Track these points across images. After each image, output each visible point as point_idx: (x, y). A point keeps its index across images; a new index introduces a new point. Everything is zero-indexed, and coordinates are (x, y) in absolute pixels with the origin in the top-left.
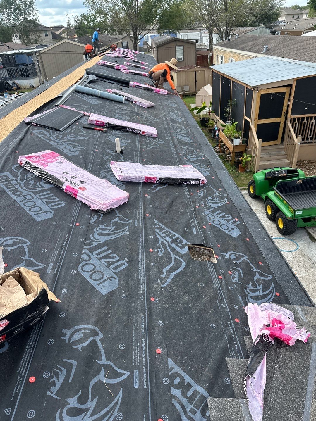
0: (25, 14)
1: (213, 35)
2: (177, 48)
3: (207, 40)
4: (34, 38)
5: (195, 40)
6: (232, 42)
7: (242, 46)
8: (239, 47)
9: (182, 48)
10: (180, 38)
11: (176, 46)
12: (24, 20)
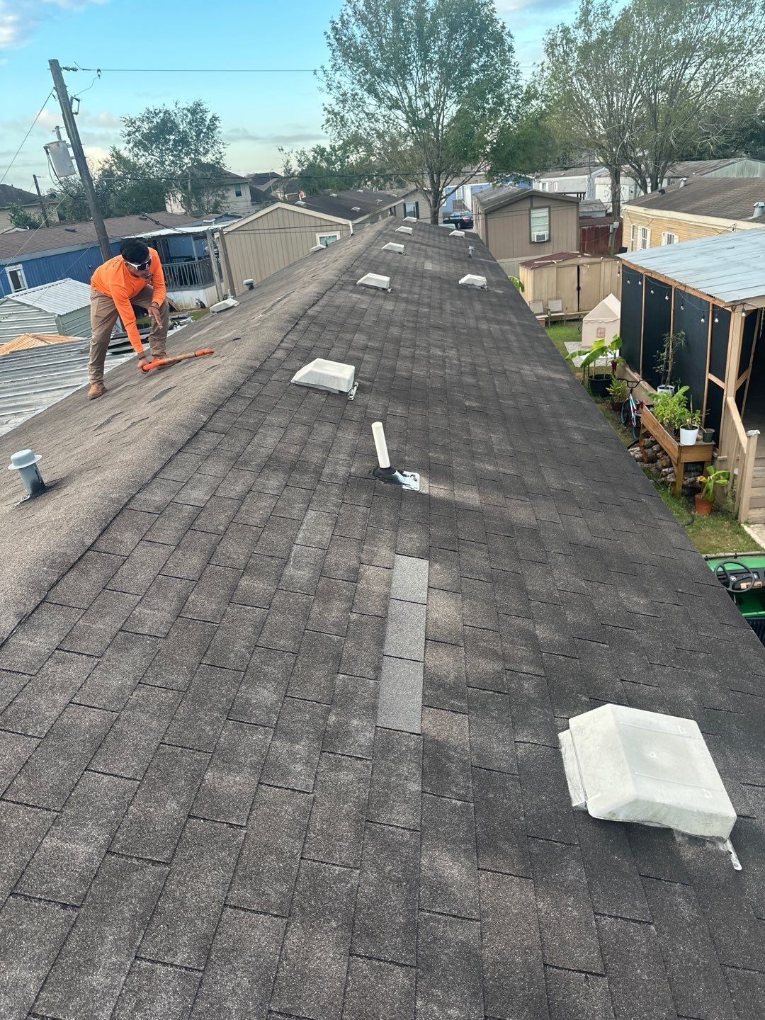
0: (197, 151)
1: (622, 179)
2: (535, 214)
3: (606, 193)
4: (212, 199)
5: (578, 193)
6: (671, 195)
7: (698, 204)
8: (690, 207)
9: (545, 212)
10: (541, 189)
11: (532, 208)
12: (193, 164)
